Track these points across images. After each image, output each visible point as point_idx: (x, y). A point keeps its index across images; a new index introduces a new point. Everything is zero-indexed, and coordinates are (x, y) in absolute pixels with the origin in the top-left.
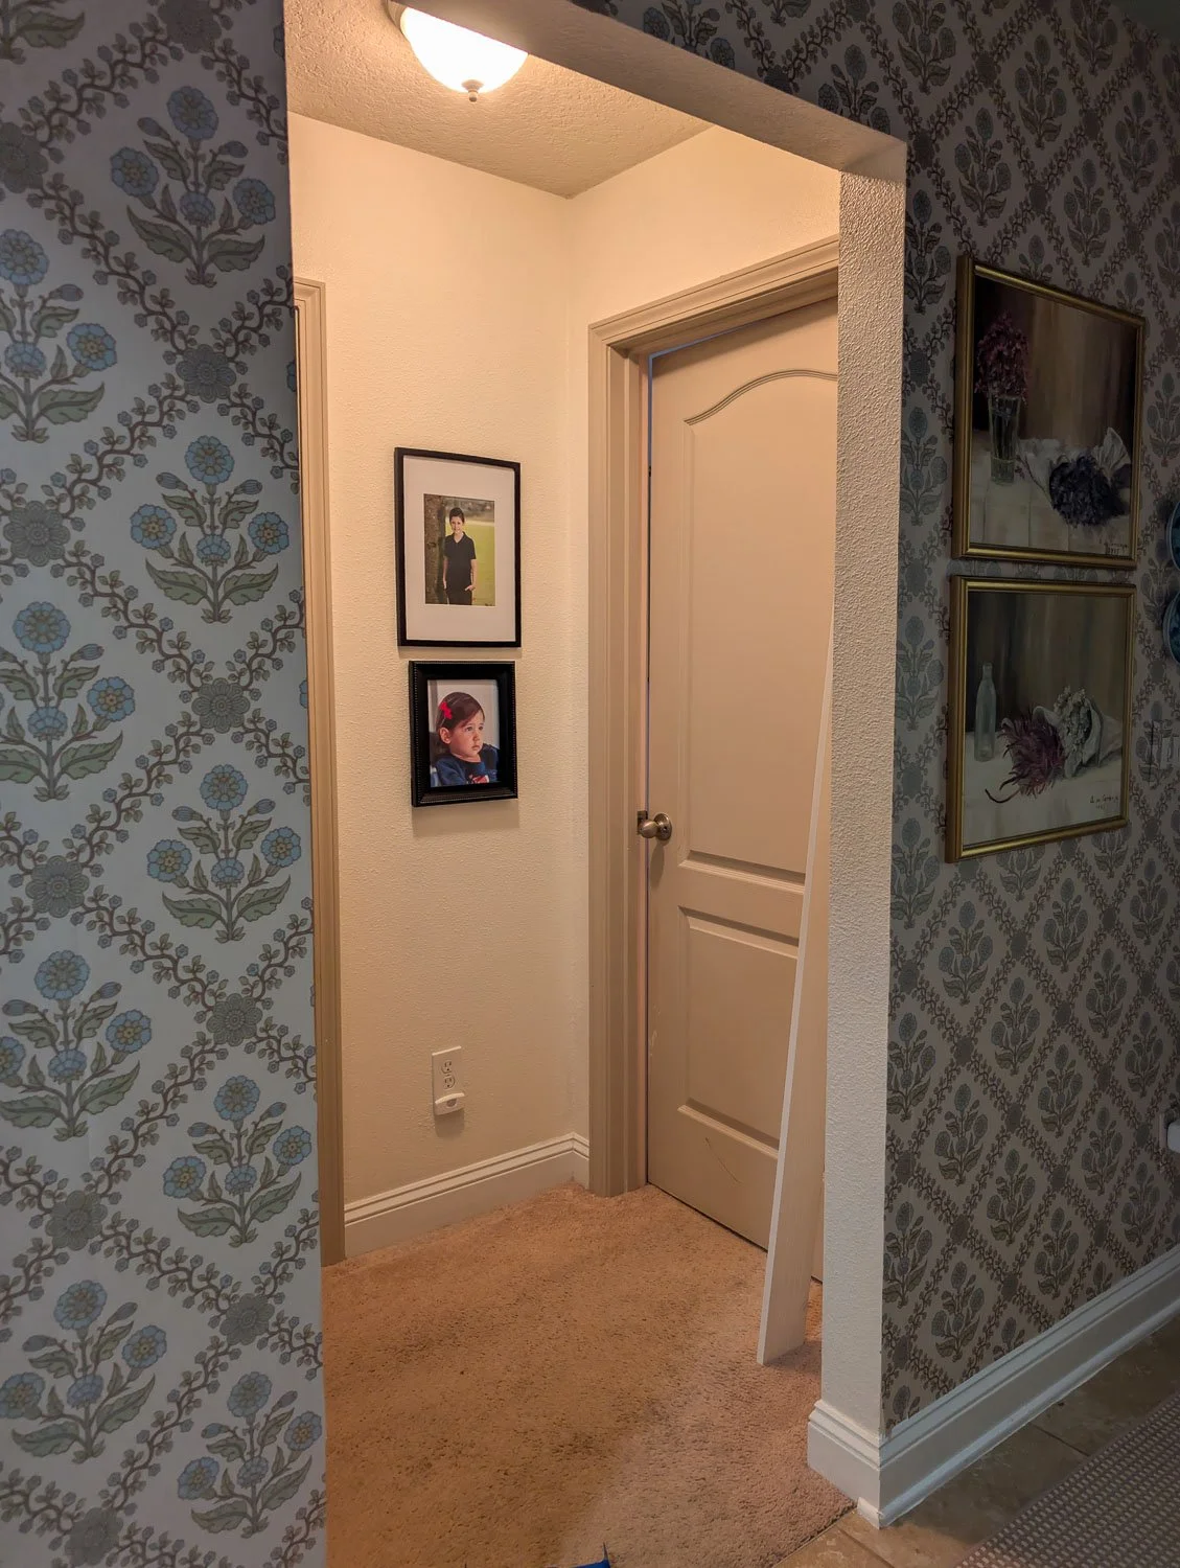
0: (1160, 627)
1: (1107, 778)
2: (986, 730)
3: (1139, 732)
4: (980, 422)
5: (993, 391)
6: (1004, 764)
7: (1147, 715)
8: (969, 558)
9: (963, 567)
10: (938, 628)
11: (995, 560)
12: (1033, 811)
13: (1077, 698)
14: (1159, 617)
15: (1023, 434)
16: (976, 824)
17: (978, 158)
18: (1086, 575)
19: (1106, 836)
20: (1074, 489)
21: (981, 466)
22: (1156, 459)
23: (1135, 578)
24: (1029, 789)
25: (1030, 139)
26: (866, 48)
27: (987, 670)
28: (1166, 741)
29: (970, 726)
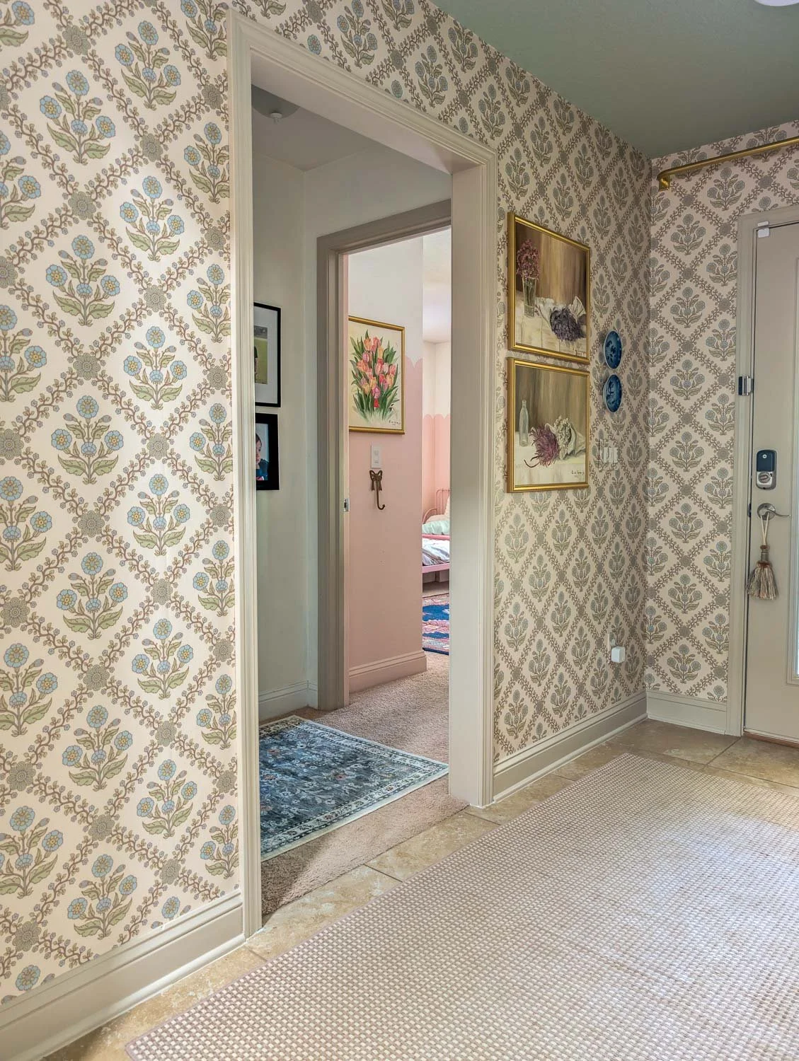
0: (601, 394)
1: (578, 463)
2: (524, 432)
3: (593, 443)
4: (519, 288)
5: (524, 274)
6: (532, 449)
7: (596, 435)
8: (515, 350)
9: (513, 354)
10: (502, 381)
11: (528, 352)
12: (545, 474)
13: (564, 422)
14: (600, 388)
15: (538, 295)
16: (521, 476)
17: (515, 170)
18: (567, 364)
19: (579, 491)
20: (561, 323)
21: (520, 308)
22: (597, 314)
23: (590, 369)
24: (544, 462)
25: (538, 163)
26: (468, 119)
27: (524, 403)
28: (606, 449)
29: (517, 429)
